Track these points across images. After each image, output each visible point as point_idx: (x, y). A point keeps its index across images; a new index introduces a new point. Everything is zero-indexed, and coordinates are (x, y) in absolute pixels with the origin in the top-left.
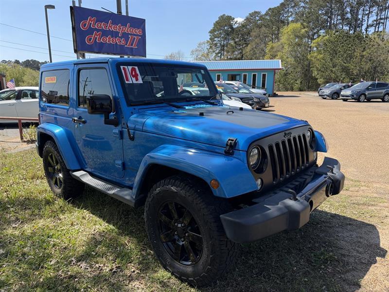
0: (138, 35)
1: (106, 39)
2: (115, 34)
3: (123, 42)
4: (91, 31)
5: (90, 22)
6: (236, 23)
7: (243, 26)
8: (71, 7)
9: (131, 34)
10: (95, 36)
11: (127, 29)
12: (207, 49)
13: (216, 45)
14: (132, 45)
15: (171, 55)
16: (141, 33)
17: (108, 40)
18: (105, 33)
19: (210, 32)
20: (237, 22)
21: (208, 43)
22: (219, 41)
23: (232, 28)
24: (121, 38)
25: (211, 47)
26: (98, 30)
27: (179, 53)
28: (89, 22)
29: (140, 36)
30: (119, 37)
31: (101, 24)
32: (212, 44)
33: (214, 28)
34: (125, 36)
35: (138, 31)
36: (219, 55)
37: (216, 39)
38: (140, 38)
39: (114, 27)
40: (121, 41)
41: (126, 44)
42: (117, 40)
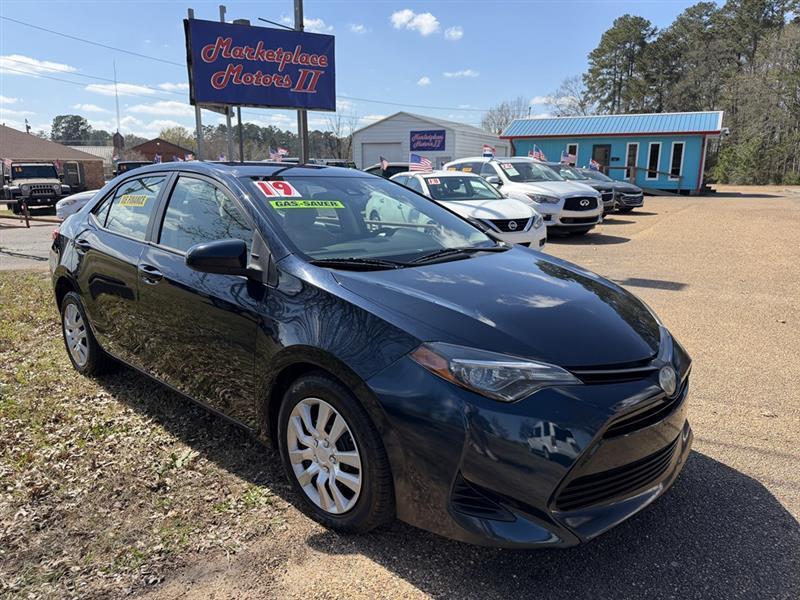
0: (319, 68)
1: (252, 78)
2: (269, 68)
3: (286, 82)
4: (221, 64)
5: (220, 47)
6: (653, 33)
7: (668, 38)
8: (185, 21)
9: (303, 67)
10: (229, 73)
11: (296, 57)
12: (583, 93)
13: (603, 83)
14: (305, 87)
15: (503, 107)
16: (325, 64)
17: (256, 79)
18: (249, 67)
19: (593, 55)
20: (656, 29)
21: (584, 80)
22: (609, 73)
23: (643, 44)
24: (283, 74)
25: (592, 89)
26: (235, 62)
27: (519, 103)
28: (218, 46)
29: (322, 69)
30: (279, 73)
31: (241, 51)
32: (593, 80)
33: (601, 45)
34: (292, 70)
35: (319, 61)
36: (610, 104)
37: (605, 71)
38: (323, 72)
39: (268, 54)
40: (282, 81)
41: (293, 87)
42: (273, 80)
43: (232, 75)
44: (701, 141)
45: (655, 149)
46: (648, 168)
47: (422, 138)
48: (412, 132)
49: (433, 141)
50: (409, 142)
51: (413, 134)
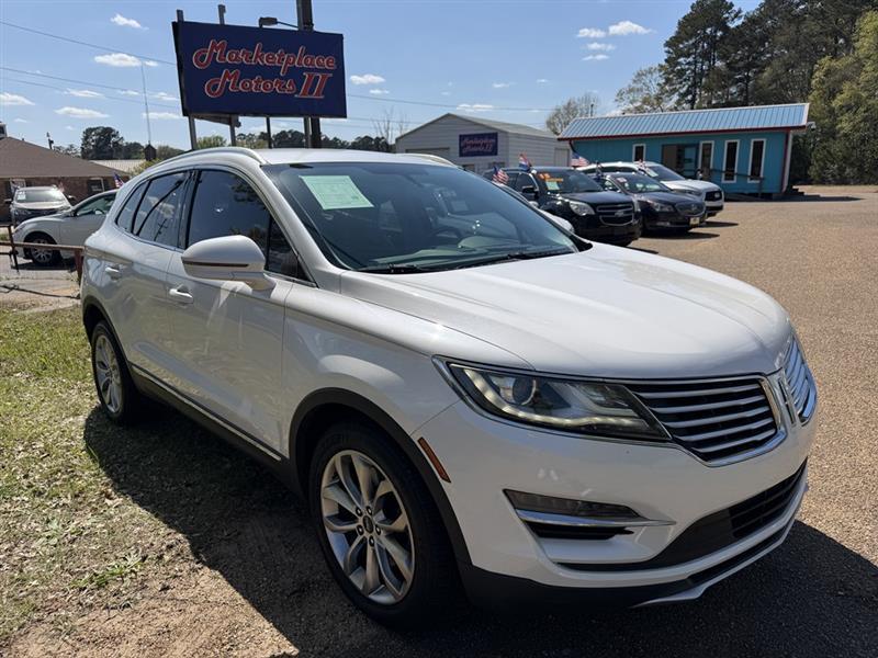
0: (326, 71)
1: (251, 85)
3: (289, 87)
4: (215, 69)
5: (213, 50)
6: (736, 16)
7: (752, 21)
8: (174, 24)
9: (308, 70)
10: (224, 80)
11: (300, 60)
12: (659, 84)
13: (681, 73)
14: (311, 93)
15: (569, 104)
16: (333, 66)
17: (256, 85)
19: (668, 44)
20: (740, 11)
21: (660, 71)
22: (689, 63)
23: (726, 29)
24: (285, 78)
25: (668, 81)
26: (231, 67)
27: (586, 99)
28: (212, 50)
29: (329, 71)
30: (282, 78)
31: (237, 54)
32: (671, 70)
33: (678, 33)
34: (295, 74)
35: (326, 62)
36: (690, 97)
37: (681, 60)
38: (331, 75)
39: (268, 58)
40: (284, 87)
41: (298, 92)
42: (275, 85)
43: (227, 82)
44: (784, 138)
45: (732, 148)
46: (724, 169)
47: (472, 142)
48: (461, 136)
49: (484, 145)
50: (458, 146)
51: (462, 138)
